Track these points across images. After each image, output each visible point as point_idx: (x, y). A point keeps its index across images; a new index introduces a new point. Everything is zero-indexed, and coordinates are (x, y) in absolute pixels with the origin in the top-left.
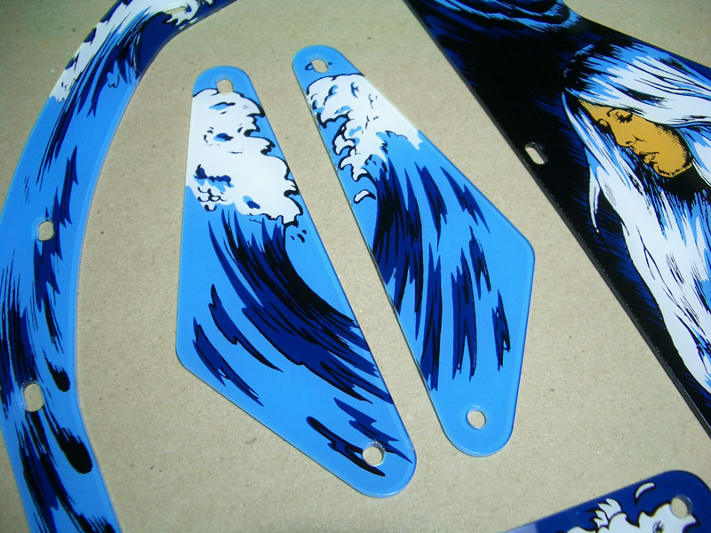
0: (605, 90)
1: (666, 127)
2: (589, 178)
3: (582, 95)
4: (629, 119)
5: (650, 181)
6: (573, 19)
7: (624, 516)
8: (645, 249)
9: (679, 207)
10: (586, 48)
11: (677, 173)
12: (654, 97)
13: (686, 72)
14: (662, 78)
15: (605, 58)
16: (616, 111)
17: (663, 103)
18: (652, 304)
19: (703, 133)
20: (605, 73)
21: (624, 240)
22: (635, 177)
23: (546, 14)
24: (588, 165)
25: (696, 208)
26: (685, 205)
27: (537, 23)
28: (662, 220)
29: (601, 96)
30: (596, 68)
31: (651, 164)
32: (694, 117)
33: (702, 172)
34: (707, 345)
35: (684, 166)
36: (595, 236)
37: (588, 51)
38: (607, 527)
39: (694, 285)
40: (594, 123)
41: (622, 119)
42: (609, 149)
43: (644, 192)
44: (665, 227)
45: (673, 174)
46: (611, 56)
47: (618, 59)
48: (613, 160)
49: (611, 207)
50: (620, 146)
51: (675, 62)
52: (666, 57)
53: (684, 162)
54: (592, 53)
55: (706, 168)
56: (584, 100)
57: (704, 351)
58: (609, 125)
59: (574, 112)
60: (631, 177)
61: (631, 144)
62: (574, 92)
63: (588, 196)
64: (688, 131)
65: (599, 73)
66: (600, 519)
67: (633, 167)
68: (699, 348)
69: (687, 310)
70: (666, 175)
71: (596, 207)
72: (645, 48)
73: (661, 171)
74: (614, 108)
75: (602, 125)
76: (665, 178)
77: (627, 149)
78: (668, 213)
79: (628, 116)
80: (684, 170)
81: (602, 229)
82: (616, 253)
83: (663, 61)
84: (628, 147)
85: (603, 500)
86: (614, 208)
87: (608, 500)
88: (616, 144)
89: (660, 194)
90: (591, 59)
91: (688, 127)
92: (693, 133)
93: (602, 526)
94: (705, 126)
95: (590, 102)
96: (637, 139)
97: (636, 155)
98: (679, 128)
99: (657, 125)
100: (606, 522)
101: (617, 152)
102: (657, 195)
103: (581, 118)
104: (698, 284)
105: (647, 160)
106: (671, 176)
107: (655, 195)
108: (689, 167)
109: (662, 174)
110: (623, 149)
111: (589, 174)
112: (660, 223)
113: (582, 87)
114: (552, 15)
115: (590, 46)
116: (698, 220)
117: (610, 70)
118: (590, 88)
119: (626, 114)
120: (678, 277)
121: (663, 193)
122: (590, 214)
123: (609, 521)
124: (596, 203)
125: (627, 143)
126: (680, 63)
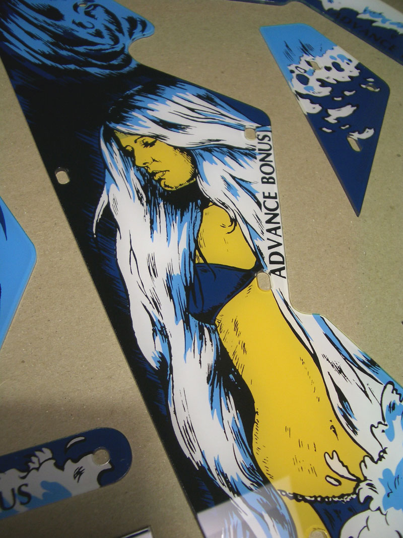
0: (140, 122)
1: (182, 150)
2: (102, 193)
3: (119, 127)
4: (152, 144)
5: (154, 194)
6: (133, 65)
7: (53, 461)
8: (131, 249)
9: (172, 215)
10: (136, 89)
11: (180, 187)
12: (181, 125)
13: (216, 104)
14: (192, 110)
15: (149, 96)
16: (144, 138)
17: (188, 130)
18: (123, 295)
19: (215, 153)
20: (145, 108)
21: (116, 242)
22: (141, 191)
23: (111, 63)
24: (104, 183)
25: (187, 216)
26: (179, 213)
27: (102, 71)
28: (154, 226)
29: (135, 127)
30: (139, 104)
31: (160, 180)
32: (210, 140)
33: (203, 186)
34: (162, 327)
35: (188, 181)
36: (92, 240)
37: (137, 91)
38: (37, 469)
39: (165, 278)
40: (121, 148)
41: (146, 145)
42: (127, 170)
43: (145, 204)
44: (155, 232)
45: (176, 187)
46: (155, 94)
47: (160, 96)
48: (127, 179)
49: (113, 216)
50: (137, 167)
51: (209, 97)
52: (202, 92)
53: (189, 177)
54: (139, 93)
55: (208, 183)
56: (118, 130)
57: (158, 332)
58: (133, 150)
59: (108, 141)
60: (138, 192)
61: (147, 164)
62: (112, 125)
63: (96, 208)
64: (202, 152)
65: (139, 108)
66: (34, 463)
67: (143, 183)
68: (154, 331)
69: (153, 299)
70: (170, 189)
71: (100, 217)
72: (187, 86)
73: (166, 186)
74: (142, 136)
75: (128, 150)
76: (168, 191)
77: (142, 169)
78: (162, 220)
79: (152, 141)
80: (188, 184)
81: (99, 235)
82: (105, 254)
83: (199, 96)
84: (144, 167)
85: (39, 448)
86: (116, 217)
87: (44, 449)
88: (134, 165)
89: (159, 204)
90: (137, 98)
91: (202, 149)
92: (205, 154)
93: (33, 469)
94: (218, 148)
95: (123, 132)
96: (154, 160)
97: (149, 173)
98: (194, 150)
99: (175, 148)
100: (37, 465)
101: (132, 172)
102: (156, 205)
103: (111, 145)
104: (169, 277)
105: (156, 178)
106: (174, 189)
107: (155, 205)
108: (192, 181)
109: (167, 188)
110: (139, 169)
111: (103, 190)
112: (152, 228)
113: (121, 120)
114: (116, 63)
115: (140, 87)
116: (186, 225)
117: (150, 106)
118: (128, 120)
119: (150, 140)
120: (153, 272)
121: (162, 204)
122: (93, 223)
123: (41, 464)
124: (101, 213)
125: (144, 164)
126: (213, 97)
